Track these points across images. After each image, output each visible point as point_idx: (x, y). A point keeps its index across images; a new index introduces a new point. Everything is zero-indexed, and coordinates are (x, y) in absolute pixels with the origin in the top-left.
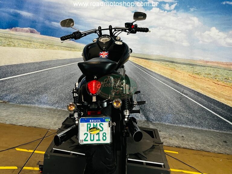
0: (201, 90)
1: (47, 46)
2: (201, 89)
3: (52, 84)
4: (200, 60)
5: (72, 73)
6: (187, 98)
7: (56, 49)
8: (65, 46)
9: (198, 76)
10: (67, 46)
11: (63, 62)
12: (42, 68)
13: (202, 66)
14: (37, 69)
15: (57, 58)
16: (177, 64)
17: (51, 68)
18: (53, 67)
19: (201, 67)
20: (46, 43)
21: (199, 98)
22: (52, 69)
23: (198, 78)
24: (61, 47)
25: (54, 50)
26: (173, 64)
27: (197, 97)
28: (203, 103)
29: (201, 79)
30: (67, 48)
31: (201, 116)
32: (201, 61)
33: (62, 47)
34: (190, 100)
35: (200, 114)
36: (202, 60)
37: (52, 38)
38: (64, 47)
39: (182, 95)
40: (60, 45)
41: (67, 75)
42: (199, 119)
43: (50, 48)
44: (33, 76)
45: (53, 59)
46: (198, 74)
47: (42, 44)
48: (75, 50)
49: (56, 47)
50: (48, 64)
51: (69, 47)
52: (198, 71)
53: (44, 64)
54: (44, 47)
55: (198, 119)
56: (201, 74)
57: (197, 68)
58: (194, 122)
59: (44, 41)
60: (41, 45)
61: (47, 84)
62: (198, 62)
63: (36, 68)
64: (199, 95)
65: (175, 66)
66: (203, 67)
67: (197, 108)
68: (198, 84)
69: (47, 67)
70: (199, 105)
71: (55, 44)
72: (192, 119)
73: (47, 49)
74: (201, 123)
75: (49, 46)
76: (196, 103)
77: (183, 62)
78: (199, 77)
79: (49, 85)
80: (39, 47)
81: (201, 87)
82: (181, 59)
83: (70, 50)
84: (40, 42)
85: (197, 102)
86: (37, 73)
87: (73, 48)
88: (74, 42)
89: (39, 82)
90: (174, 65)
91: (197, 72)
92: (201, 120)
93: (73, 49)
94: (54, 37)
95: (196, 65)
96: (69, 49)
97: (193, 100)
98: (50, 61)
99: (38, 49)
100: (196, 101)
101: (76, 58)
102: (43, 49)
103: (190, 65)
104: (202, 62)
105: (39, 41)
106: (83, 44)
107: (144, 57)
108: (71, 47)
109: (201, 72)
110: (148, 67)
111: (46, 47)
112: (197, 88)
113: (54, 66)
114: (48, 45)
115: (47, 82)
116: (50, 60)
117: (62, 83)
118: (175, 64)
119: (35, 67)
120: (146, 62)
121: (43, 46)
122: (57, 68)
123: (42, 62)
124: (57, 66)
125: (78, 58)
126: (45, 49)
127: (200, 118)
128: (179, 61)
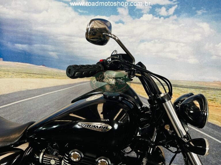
0: (217, 122)
1: (13, 74)
2: (217, 120)
3: (24, 119)
4: (214, 81)
5: (46, 105)
6: (199, 132)
7: (24, 77)
8: (35, 73)
9: (212, 103)
10: (37, 72)
11: (34, 93)
12: (10, 101)
13: (217, 89)
14: (5, 103)
15: (27, 88)
16: (181, 88)
17: (21, 100)
18: (24, 99)
19: (217, 91)
20: (11, 70)
21: (215, 131)
22: (22, 102)
23: (213, 106)
24: (29, 74)
25: (22, 79)
26: (177, 88)
27: (212, 130)
28: (220, 138)
29: (217, 106)
30: (38, 76)
31: (218, 154)
32: (215, 84)
33: (31, 75)
34: (202, 134)
35: (217, 152)
36: (218, 82)
37: (17, 64)
38: (33, 74)
39: (192, 129)
40: (28, 72)
41: (41, 108)
42: (216, 158)
43: (17, 77)
44: (1, 111)
45: (23, 90)
46: (213, 100)
47: (7, 73)
48: (48, 78)
49: (24, 75)
50: (17, 96)
51: (39, 73)
52: (212, 97)
53: (12, 96)
54: (10, 76)
55: (214, 158)
56: (216, 101)
57: (211, 92)
58: (209, 163)
59: (9, 68)
60: (5, 74)
61: (19, 120)
62: (211, 84)
63: (3, 102)
64: (215, 127)
65: (180, 91)
66: (219, 91)
67: (212, 145)
68: (213, 113)
69: (16, 100)
70: (215, 141)
71: (22, 72)
72: (207, 158)
73: (13, 78)
74: (218, 162)
75: (15, 75)
76: (211, 138)
77: (190, 85)
78: (214, 104)
79: (21, 121)
80: (4, 76)
81: (217, 117)
82: (188, 81)
83: (42, 78)
84: (3, 70)
85: (213, 136)
86: (6, 107)
87: (45, 74)
88: (44, 67)
89: (9, 117)
90: (178, 90)
91: (210, 98)
92: (218, 160)
93: (45, 76)
94: (20, 63)
95: (210, 88)
96: (40, 76)
97: (207, 134)
98: (19, 92)
99: (3, 79)
100: (210, 135)
101: (50, 87)
102: (9, 78)
103: (200, 89)
104: (217, 84)
105: (3, 68)
106: (56, 69)
107: (136, 81)
108: (42, 73)
109: (216, 98)
110: (142, 94)
111: (12, 76)
112: (212, 119)
113: (24, 97)
114: (15, 73)
115: (19, 117)
116: (19, 90)
117: (36, 117)
118: (179, 88)
119: (2, 100)
120: (139, 87)
121: (8, 74)
122: (28, 100)
123: (9, 94)
124: (27, 98)
125: (52, 87)
126: (11, 78)
127: (217, 156)
128: (185, 85)
